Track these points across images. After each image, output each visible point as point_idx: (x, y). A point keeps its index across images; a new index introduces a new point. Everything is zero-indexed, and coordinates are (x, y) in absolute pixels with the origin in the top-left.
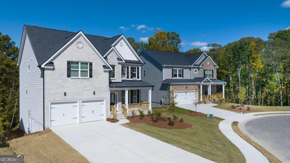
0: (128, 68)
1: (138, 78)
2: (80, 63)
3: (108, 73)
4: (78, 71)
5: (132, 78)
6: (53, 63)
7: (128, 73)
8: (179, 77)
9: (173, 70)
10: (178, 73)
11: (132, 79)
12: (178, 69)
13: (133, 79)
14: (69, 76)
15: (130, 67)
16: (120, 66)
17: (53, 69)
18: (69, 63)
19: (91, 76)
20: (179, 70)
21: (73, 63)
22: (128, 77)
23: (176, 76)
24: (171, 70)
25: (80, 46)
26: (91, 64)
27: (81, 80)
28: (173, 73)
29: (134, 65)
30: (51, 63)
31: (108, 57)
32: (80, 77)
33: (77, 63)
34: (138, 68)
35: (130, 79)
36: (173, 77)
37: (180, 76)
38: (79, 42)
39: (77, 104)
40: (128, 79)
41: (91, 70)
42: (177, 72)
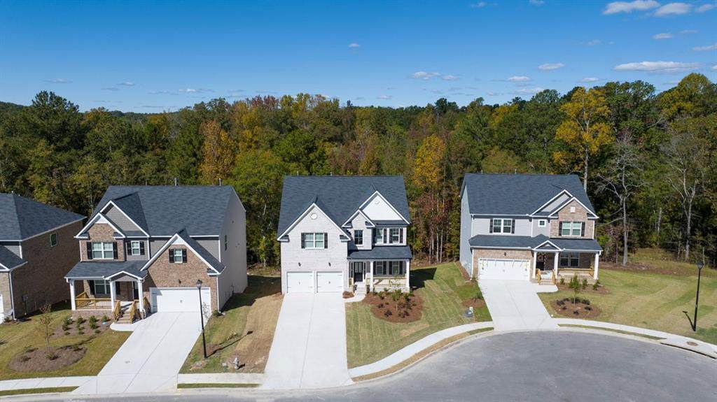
0: (385, 230)
1: (401, 242)
3: (346, 243)
4: (313, 242)
6: (288, 236)
7: (385, 236)
8: (504, 232)
9: (492, 221)
10: (502, 226)
11: (391, 244)
12: (503, 220)
13: (395, 243)
14: (303, 247)
15: (388, 230)
16: (370, 231)
17: (289, 241)
18: (303, 235)
19: (326, 247)
21: (307, 234)
23: (498, 230)
24: (489, 220)
26: (326, 235)
27: (316, 250)
28: (491, 226)
29: (395, 227)
31: (353, 222)
32: (314, 248)
33: (312, 234)
34: (402, 230)
35: (388, 244)
36: (491, 232)
37: (506, 230)
38: (313, 214)
39: (312, 274)
40: (385, 244)
41: (326, 241)
42: (500, 224)
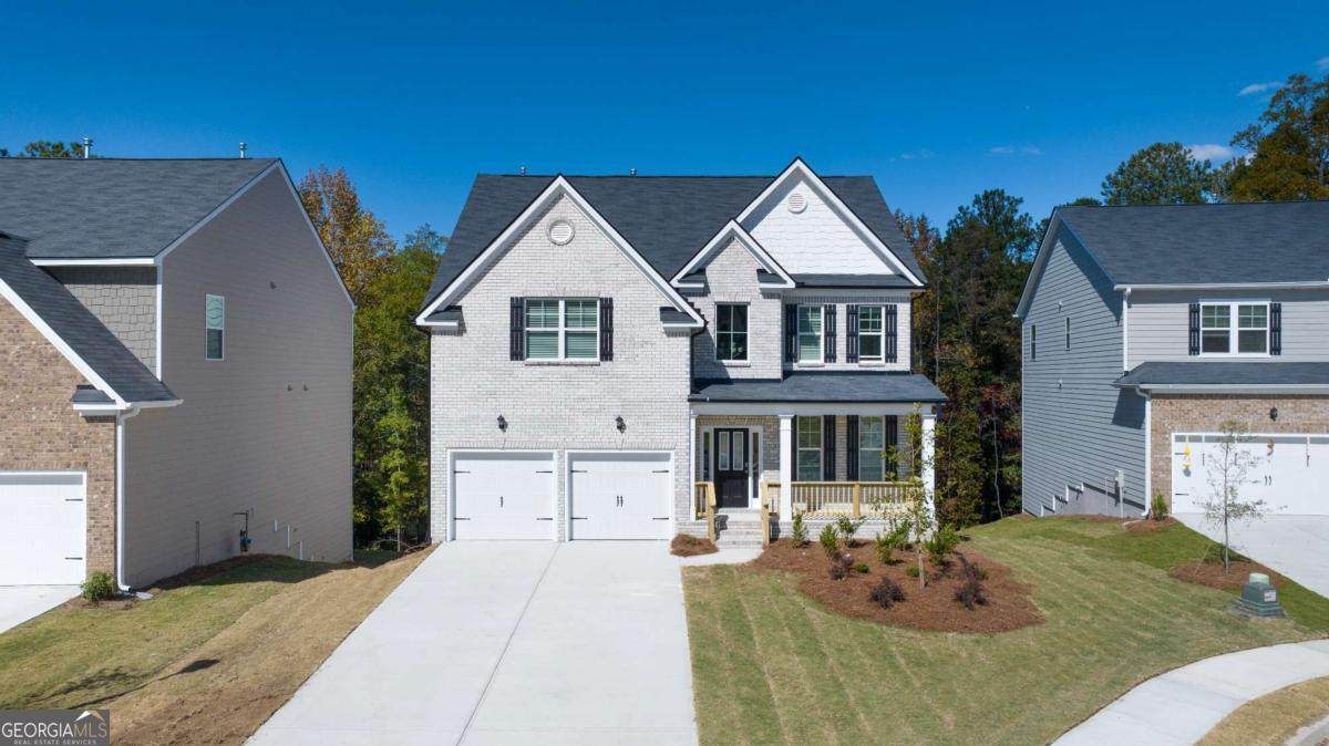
0: (831, 313)
1: (892, 357)
2: (562, 304)
3: (685, 342)
4: (555, 334)
5: (851, 358)
6: (460, 308)
7: (831, 334)
8: (1242, 349)
9: (1194, 311)
10: (1234, 330)
11: (853, 367)
12: (1234, 306)
13: (865, 364)
14: (517, 353)
15: (841, 309)
16: (775, 308)
17: (461, 330)
18: (519, 307)
19: (607, 354)
20: (1240, 307)
21: (535, 303)
22: (831, 357)
23: (1220, 343)
24: (1181, 311)
25: (563, 233)
26: (607, 306)
27: (568, 368)
28: (1194, 330)
29: (867, 300)
30: (452, 310)
31: (712, 272)
32: (561, 358)
33: (551, 303)
34: (892, 313)
35: (841, 363)
36: (1194, 350)
37: (1250, 342)
38: (556, 223)
39: (552, 465)
40: (830, 367)
41: (607, 330)
42: (1227, 322)
